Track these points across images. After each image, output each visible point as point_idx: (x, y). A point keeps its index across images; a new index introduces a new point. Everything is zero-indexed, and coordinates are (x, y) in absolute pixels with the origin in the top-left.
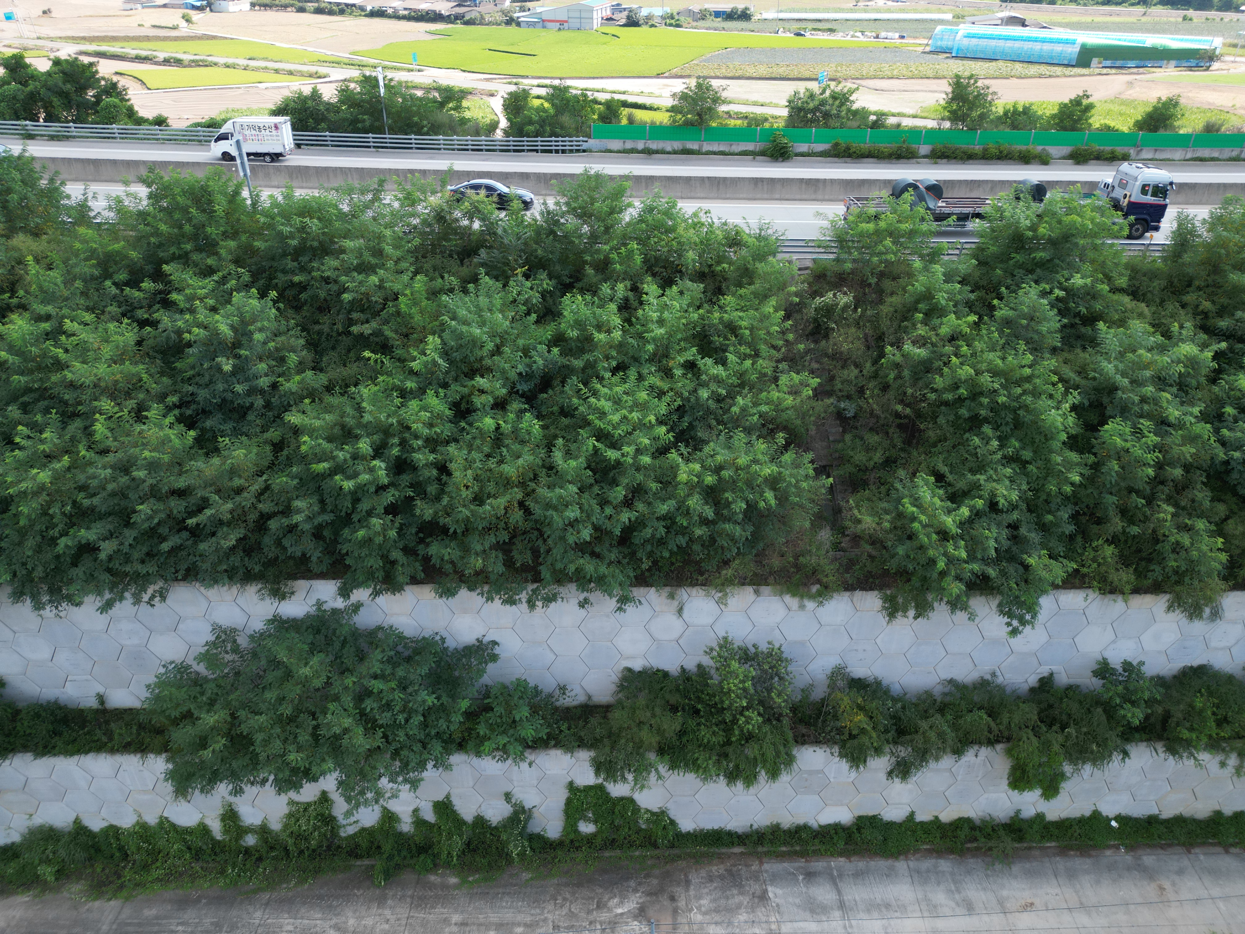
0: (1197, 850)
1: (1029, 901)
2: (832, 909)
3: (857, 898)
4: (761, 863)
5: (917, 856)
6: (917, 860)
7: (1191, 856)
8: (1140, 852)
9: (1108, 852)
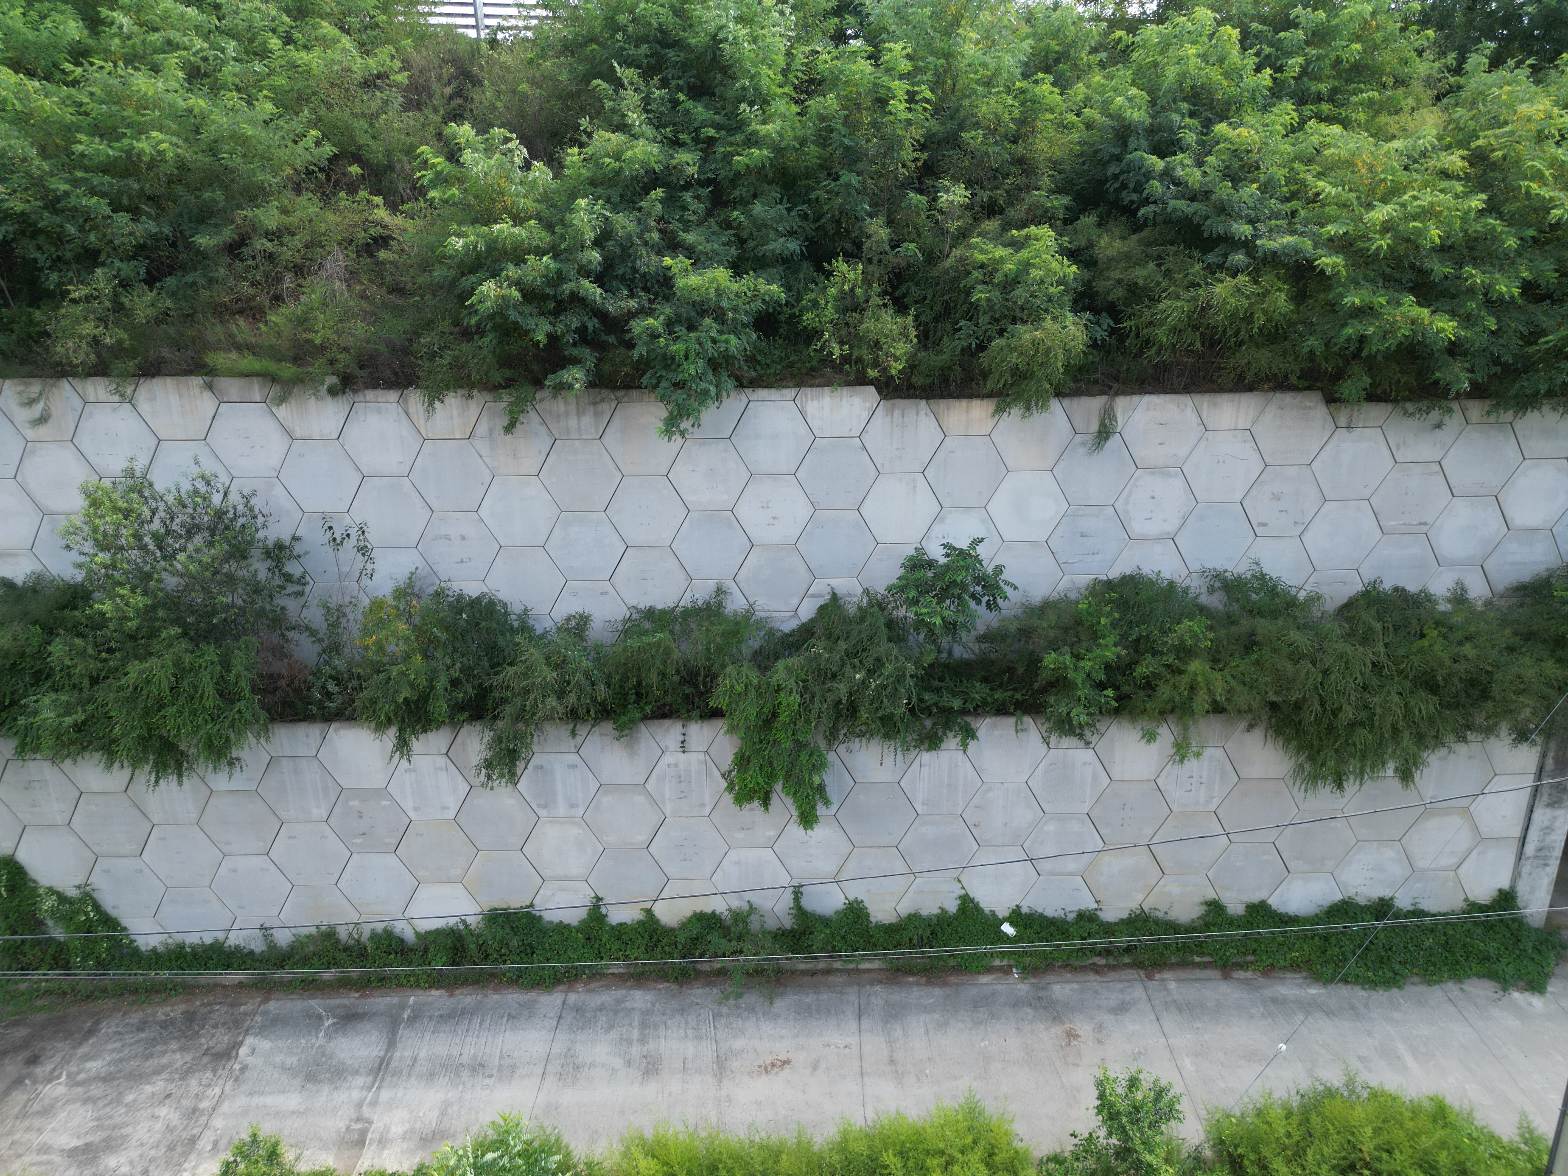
0: (1167, 975)
1: (783, 1057)
2: (357, 1072)
3: (423, 1054)
4: (267, 1000)
5: (593, 985)
6: (588, 991)
7: (1151, 984)
8: (1050, 978)
9: (985, 979)
